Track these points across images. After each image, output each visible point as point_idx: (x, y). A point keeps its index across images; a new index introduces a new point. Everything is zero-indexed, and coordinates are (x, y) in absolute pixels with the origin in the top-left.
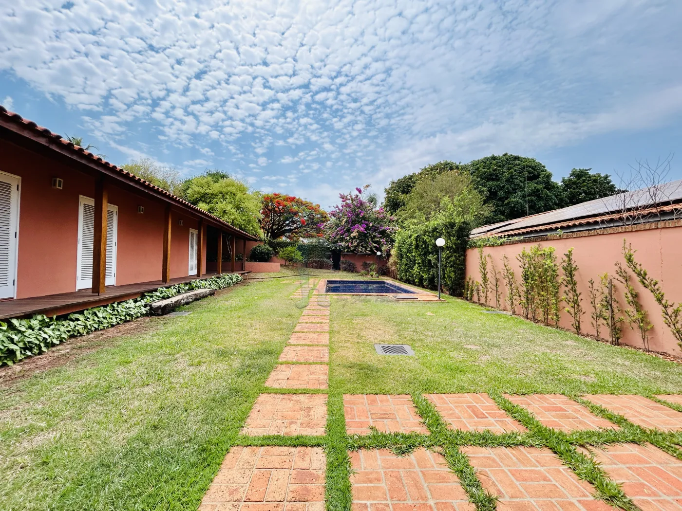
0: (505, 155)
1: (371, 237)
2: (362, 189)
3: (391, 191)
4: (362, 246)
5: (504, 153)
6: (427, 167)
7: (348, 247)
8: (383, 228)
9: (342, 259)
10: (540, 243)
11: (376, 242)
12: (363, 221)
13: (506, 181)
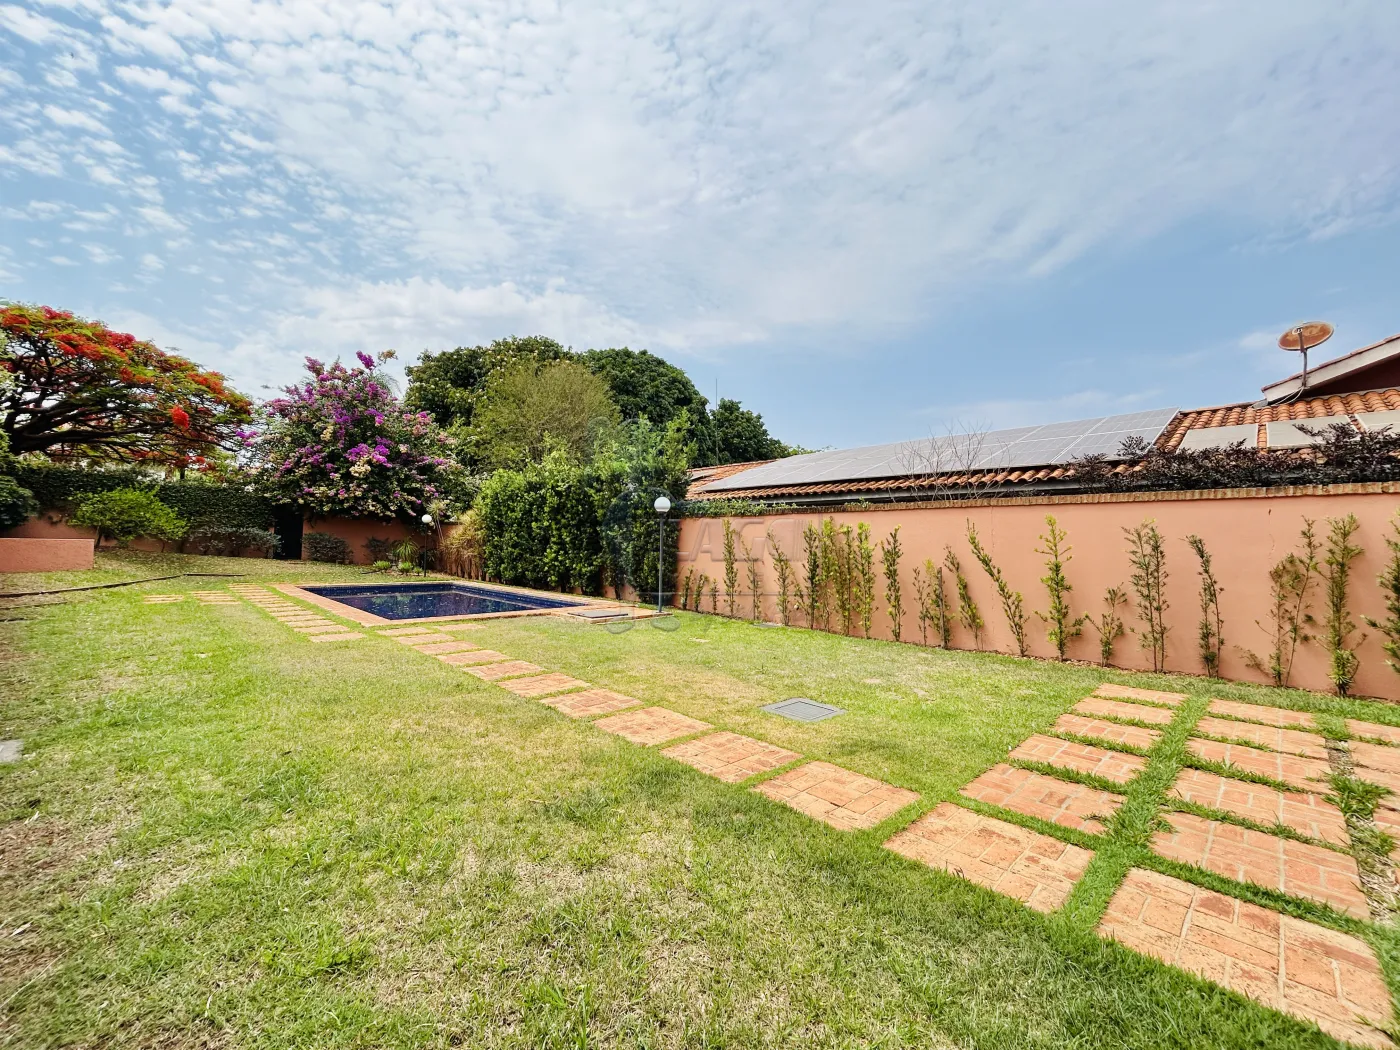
0: (644, 353)
1: (398, 480)
2: (375, 359)
3: (425, 377)
4: (375, 499)
5: (642, 349)
6: (510, 340)
7: (331, 500)
8: (428, 460)
9: (306, 531)
10: (832, 515)
11: (411, 492)
12: (378, 438)
13: (649, 399)
